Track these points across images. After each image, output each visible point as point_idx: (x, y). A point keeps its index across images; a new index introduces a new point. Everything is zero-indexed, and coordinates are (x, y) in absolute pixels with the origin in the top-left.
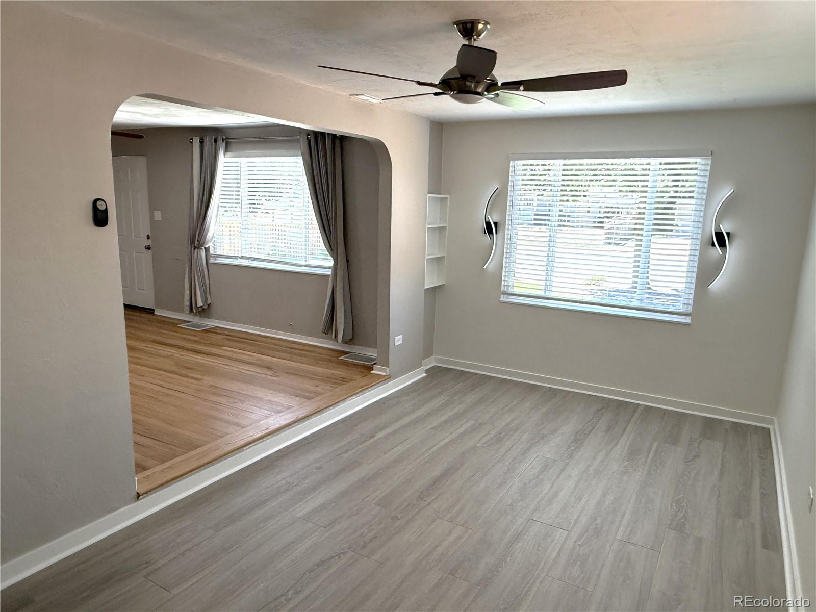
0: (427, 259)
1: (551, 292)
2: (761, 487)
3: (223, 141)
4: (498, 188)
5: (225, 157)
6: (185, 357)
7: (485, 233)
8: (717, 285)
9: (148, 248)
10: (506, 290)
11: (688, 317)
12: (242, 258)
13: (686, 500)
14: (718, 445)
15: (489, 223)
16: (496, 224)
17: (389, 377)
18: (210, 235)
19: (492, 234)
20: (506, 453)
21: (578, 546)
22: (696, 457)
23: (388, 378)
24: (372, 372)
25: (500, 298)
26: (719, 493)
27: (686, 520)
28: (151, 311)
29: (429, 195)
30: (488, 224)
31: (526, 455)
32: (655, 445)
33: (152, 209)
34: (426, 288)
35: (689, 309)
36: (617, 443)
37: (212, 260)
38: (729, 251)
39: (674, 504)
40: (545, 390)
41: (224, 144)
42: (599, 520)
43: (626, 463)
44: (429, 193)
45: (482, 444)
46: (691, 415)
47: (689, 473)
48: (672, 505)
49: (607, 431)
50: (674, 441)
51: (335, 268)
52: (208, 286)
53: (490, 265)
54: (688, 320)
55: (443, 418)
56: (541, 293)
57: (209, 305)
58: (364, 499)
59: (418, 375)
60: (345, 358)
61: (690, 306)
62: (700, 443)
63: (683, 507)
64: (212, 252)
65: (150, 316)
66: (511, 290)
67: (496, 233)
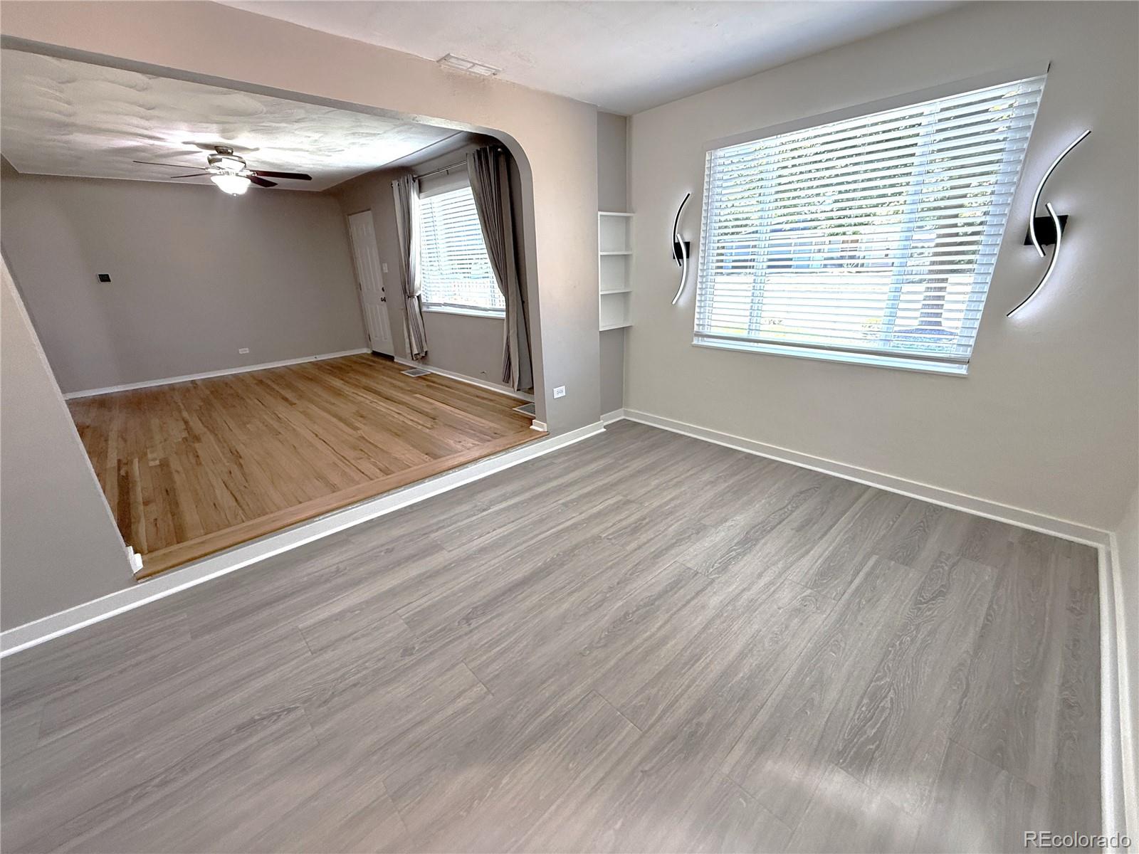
0: (602, 295)
1: (757, 332)
2: (1065, 685)
3: (414, 181)
4: (689, 195)
5: (419, 197)
6: (374, 405)
7: (674, 258)
8: (1025, 313)
9: (384, 300)
10: (701, 330)
11: (964, 366)
12: (445, 305)
13: (891, 695)
14: (988, 573)
15: (679, 243)
16: (687, 244)
17: (547, 433)
18: (417, 283)
19: (682, 258)
20: (631, 553)
21: (641, 774)
22: (941, 593)
23: (547, 435)
24: (531, 427)
25: (693, 341)
26: (968, 685)
27: (878, 747)
28: (391, 358)
29: (600, 213)
30: (677, 246)
31: (657, 560)
32: (874, 558)
33: (382, 261)
34: (601, 330)
35: (968, 353)
36: (807, 552)
37: (424, 309)
38: (1060, 251)
39: (865, 701)
40: (740, 456)
41: (416, 184)
42: (707, 716)
43: (809, 591)
44: (600, 210)
45: (608, 535)
46: (952, 510)
47: (918, 628)
48: (862, 698)
49: (799, 530)
50: (906, 555)
51: (507, 311)
52: (423, 335)
53: (682, 300)
54: (962, 370)
55: (589, 489)
56: (744, 334)
57: (426, 352)
58: (396, 611)
59: (595, 429)
60: (521, 409)
61: (969, 349)
62: (954, 565)
63: (884, 709)
64: (423, 300)
65: (389, 363)
66: (707, 331)
67: (688, 257)
